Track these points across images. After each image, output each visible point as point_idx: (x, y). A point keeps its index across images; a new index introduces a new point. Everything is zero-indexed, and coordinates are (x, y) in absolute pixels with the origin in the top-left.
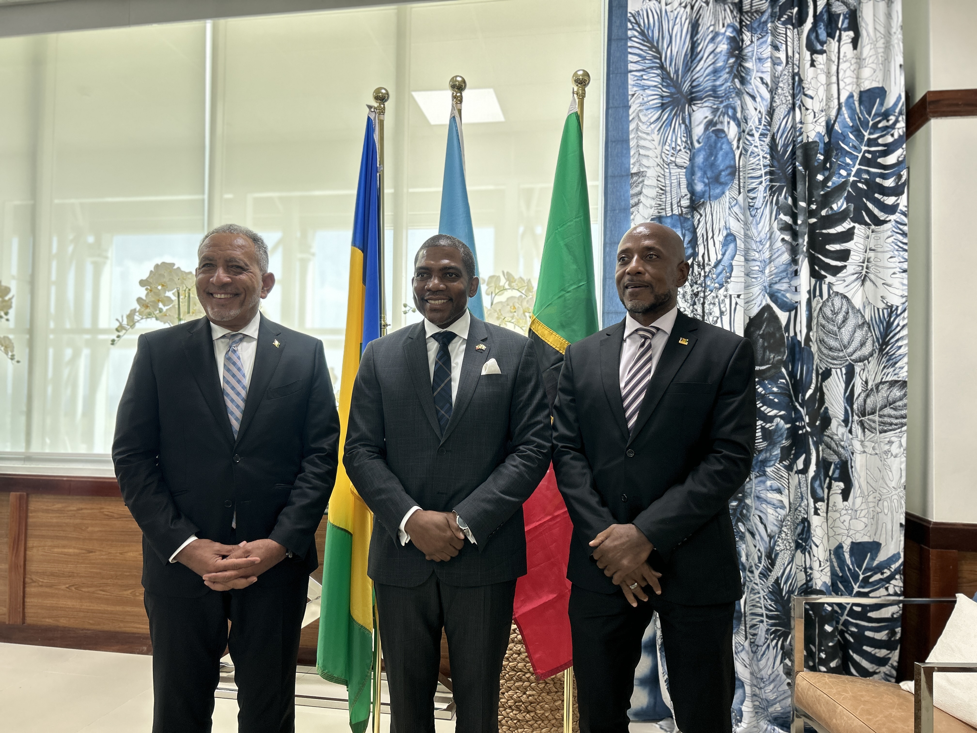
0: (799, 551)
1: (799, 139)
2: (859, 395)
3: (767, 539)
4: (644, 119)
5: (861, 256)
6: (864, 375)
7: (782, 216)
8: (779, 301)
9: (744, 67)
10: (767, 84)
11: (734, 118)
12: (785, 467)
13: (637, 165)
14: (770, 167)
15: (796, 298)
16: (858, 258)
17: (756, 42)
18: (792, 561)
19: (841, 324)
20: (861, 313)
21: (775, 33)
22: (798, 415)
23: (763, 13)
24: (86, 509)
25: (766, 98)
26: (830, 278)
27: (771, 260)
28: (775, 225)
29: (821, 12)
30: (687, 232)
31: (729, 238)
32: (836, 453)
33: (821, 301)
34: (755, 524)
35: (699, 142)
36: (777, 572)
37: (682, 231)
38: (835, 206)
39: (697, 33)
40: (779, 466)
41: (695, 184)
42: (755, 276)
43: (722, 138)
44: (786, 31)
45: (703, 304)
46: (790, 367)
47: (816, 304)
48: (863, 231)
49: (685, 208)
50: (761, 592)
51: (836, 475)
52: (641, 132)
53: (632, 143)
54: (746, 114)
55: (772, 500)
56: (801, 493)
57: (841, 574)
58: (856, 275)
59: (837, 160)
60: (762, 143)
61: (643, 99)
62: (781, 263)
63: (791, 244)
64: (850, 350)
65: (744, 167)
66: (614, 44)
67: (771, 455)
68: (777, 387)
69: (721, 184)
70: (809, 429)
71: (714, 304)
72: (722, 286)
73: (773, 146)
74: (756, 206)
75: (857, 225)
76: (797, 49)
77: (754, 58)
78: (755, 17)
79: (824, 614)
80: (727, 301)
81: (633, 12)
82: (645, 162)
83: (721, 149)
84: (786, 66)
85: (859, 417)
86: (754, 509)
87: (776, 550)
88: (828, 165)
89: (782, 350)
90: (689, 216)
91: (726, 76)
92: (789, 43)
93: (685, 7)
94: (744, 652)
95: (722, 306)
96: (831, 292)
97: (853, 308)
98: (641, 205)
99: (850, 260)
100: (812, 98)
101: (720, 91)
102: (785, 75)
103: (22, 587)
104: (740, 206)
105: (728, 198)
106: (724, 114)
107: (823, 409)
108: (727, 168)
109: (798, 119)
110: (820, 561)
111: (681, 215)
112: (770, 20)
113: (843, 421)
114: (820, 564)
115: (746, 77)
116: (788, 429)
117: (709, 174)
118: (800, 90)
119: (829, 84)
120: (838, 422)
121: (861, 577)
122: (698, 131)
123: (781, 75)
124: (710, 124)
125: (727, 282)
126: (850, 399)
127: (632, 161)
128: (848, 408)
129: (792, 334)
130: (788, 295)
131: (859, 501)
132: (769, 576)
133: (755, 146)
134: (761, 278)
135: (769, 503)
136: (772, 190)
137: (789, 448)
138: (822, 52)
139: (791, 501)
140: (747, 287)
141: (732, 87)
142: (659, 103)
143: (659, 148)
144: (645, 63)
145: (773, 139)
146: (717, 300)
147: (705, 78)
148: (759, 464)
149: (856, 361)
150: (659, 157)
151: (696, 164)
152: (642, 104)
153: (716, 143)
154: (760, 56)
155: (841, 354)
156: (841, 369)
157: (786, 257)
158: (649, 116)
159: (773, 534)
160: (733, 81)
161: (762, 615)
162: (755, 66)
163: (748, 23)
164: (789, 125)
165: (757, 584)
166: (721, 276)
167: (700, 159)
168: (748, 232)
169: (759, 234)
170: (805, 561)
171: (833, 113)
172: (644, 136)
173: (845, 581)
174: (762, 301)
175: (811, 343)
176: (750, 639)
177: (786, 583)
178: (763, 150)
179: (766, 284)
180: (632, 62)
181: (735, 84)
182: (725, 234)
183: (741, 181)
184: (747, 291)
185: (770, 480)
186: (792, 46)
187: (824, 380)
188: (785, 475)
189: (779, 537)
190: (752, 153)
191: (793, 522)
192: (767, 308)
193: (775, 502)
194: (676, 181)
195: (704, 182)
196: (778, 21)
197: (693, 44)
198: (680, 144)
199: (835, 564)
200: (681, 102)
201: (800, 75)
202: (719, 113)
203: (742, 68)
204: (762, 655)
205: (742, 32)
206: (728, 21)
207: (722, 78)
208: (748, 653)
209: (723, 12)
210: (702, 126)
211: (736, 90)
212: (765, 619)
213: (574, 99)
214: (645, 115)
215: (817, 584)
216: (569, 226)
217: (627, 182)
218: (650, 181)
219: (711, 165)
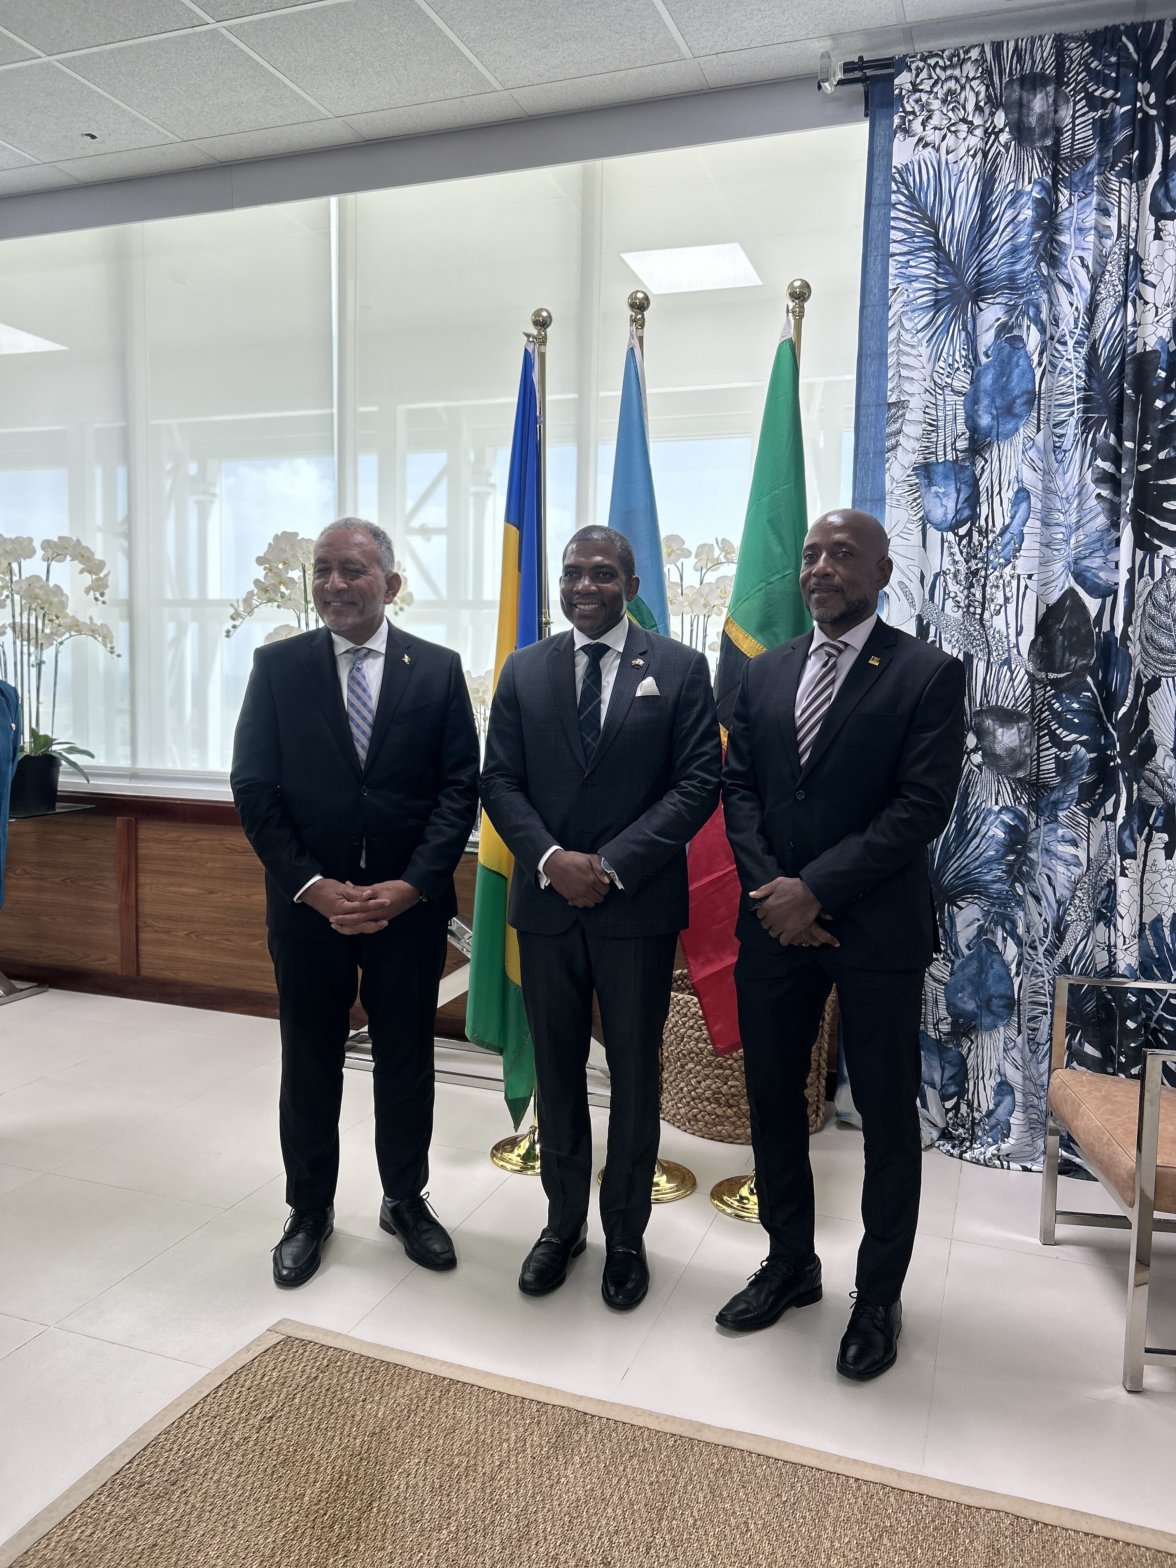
0: (1102, 923)
1: (1131, 347)
3: (1055, 906)
4: (908, 325)
7: (1099, 462)
8: (1089, 583)
9: (1057, 242)
10: (1087, 267)
11: (1037, 320)
12: (1084, 811)
13: (897, 391)
14: (1085, 390)
15: (1112, 579)
17: (1076, 204)
18: (1087, 936)
21: (1104, 191)
22: (1110, 741)
23: (1087, 160)
24: (205, 840)
25: (1085, 288)
26: (1166, 550)
27: (1079, 525)
28: (1089, 476)
29: (1174, 156)
30: (962, 486)
31: (1021, 495)
32: (1161, 793)
33: (1152, 582)
34: (1042, 886)
35: (987, 356)
36: (1066, 949)
37: (956, 484)
39: (992, 192)
40: (1075, 810)
41: (979, 416)
42: (1059, 547)
43: (1019, 349)
44: (1120, 187)
45: (984, 586)
46: (1100, 674)
47: (1142, 587)
49: (961, 452)
50: (1046, 974)
51: (1159, 823)
52: (903, 343)
53: (891, 360)
54: (1056, 313)
55: (1062, 854)
56: (1109, 846)
57: (1157, 956)
60: (1077, 355)
61: (908, 296)
62: (1094, 530)
63: (1111, 502)
65: (1050, 390)
66: (874, 213)
67: (1064, 794)
68: (1078, 703)
69: (1015, 416)
70: (1119, 761)
71: (997, 587)
72: (1008, 561)
73: (1091, 360)
74: (1063, 448)
76: (1134, 214)
77: (1072, 229)
78: (1077, 166)
79: (1126, 1005)
80: (1014, 583)
81: (899, 166)
82: (907, 387)
83: (1018, 365)
84: (1117, 239)
86: (1040, 865)
87: (1067, 921)
88: (1173, 385)
89: (1089, 651)
90: (967, 464)
91: (1029, 257)
92: (1123, 206)
93: (974, 156)
94: (1015, 1050)
95: (1007, 589)
96: (1167, 569)
98: (900, 449)
100: (1154, 286)
101: (1020, 279)
102: (1116, 253)
103: (134, 932)
104: (1038, 449)
105: (1022, 436)
106: (1025, 313)
107: (1146, 733)
108: (1023, 394)
109: (1129, 320)
110: (1124, 937)
111: (955, 462)
112: (1096, 172)
113: (1172, 750)
114: (1125, 941)
115: (1060, 256)
116: (1091, 759)
117: (998, 402)
118: (1136, 275)
120: (1166, 751)
122: (986, 339)
123: (1109, 254)
124: (1004, 328)
125: (1015, 557)
127: (890, 386)
129: (1106, 627)
130: (1101, 574)
132: (1056, 954)
133: (1067, 359)
134: (1066, 551)
135: (1059, 859)
136: (1086, 425)
137: (1094, 785)
138: (1172, 217)
139: (1091, 856)
140: (1044, 563)
141: (1035, 274)
142: (931, 301)
143: (929, 367)
145: (1093, 348)
146: (1001, 581)
147: (999, 261)
148: (1050, 806)
150: (928, 379)
151: (981, 388)
152: (906, 304)
153: (1010, 357)
154: (1081, 225)
156: (1173, 678)
157: (1102, 521)
158: (916, 321)
159: (1063, 899)
160: (1037, 266)
161: (1045, 1005)
162: (1073, 240)
163: (1067, 175)
164: (1117, 328)
165: (1040, 964)
166: (1008, 548)
167: (987, 381)
168: (1052, 485)
169: (1065, 488)
170: (1109, 938)
172: (908, 349)
173: (1162, 965)
174: (1064, 583)
175: (1128, 642)
176: (1029, 1035)
177: (1077, 964)
178: (1077, 366)
179: (1070, 559)
180: (895, 241)
181: (1040, 269)
182: (1015, 490)
183: (1042, 412)
184: (1043, 569)
185: (1062, 828)
186: (1127, 209)
187: (1149, 693)
188: (1084, 821)
189: (1070, 904)
190: (1063, 369)
191: (1094, 886)
192: (1071, 592)
193: (1068, 857)
194: (951, 413)
195: (991, 414)
196: (1109, 172)
197: (985, 210)
198: (959, 360)
199: (1151, 943)
200: (963, 298)
201: (1137, 253)
202: (1017, 313)
203: (1054, 244)
204: (1044, 1056)
205: (1056, 190)
206: (1035, 175)
207: (1024, 261)
208: (1022, 1051)
209: (1030, 160)
210: (993, 332)
211: (1043, 279)
212: (1049, 1011)
213: (788, 320)
214: (910, 319)
215: (1121, 967)
216: (775, 495)
217: (884, 415)
218: (914, 414)
219: (1002, 390)
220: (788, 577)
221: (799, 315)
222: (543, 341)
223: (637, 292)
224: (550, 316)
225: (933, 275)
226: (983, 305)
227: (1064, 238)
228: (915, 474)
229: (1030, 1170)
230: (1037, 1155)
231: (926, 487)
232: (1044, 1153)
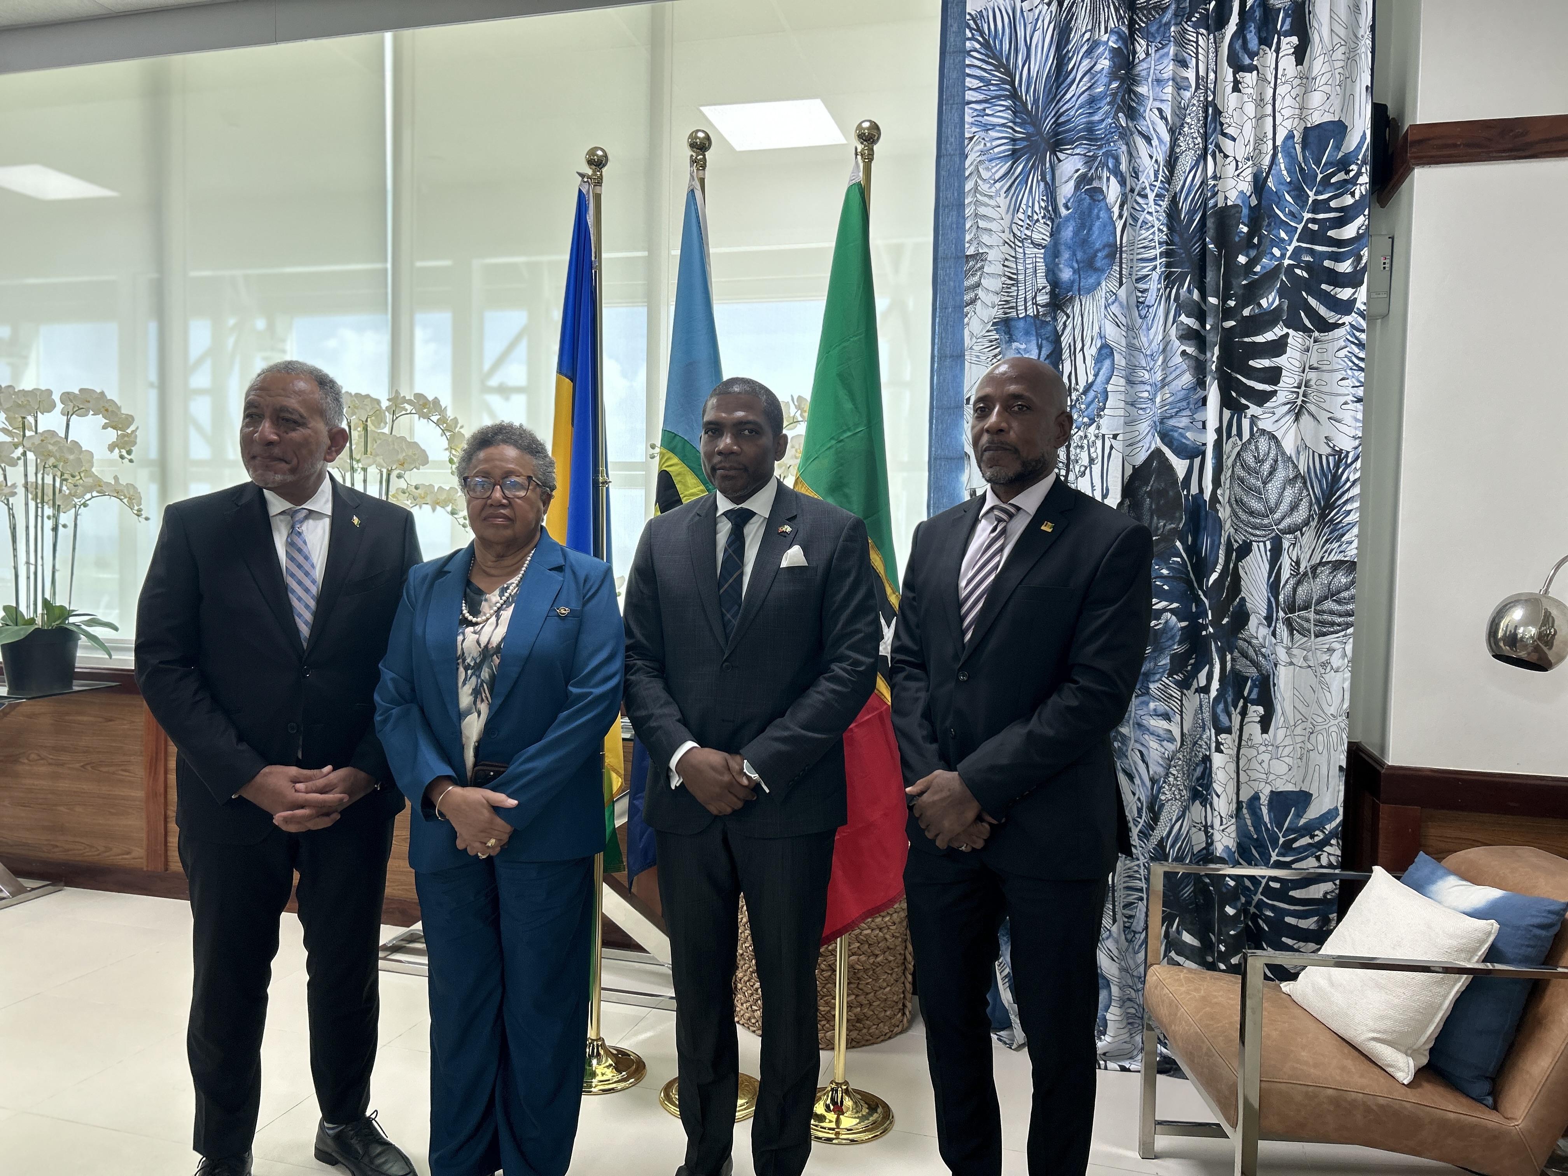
0: (1197, 802)
1: (1212, 201)
2: (1287, 582)
3: (1148, 784)
4: (985, 174)
5: (1296, 377)
6: (1295, 553)
7: (1183, 318)
8: (1175, 444)
9: (1135, 93)
10: (1166, 119)
11: (1116, 172)
12: (1177, 683)
13: (975, 243)
14: (1167, 244)
15: (1200, 439)
16: (1291, 381)
17: (1153, 55)
18: (1181, 817)
19: (1268, 477)
20: (1293, 463)
21: (1181, 41)
22: (1202, 609)
23: (1165, 10)
25: (1165, 141)
26: (1253, 409)
27: (1164, 383)
28: (1173, 332)
29: (1252, 7)
30: (1044, 342)
31: (1104, 351)
32: (1255, 664)
33: (1240, 443)
34: (1135, 763)
35: (1067, 208)
36: (1161, 830)
37: (1038, 340)
38: (1264, 302)
39: (1068, 42)
40: (1167, 681)
41: (1060, 270)
42: (1144, 406)
43: (1099, 201)
44: (1197, 38)
46: (1190, 538)
47: (1230, 448)
48: (1300, 340)
49: (1042, 306)
50: (1141, 857)
51: (1254, 696)
52: (982, 194)
53: (969, 211)
54: (1136, 165)
55: (1155, 729)
56: (1203, 720)
57: (1255, 836)
58: (1289, 406)
59: (1269, 232)
60: (1158, 208)
61: (985, 144)
62: (1180, 388)
63: (1197, 359)
64: (1277, 516)
65: (1131, 243)
66: (949, 61)
67: (1156, 665)
68: (1168, 569)
69: (1096, 270)
70: (1211, 630)
71: (1082, 447)
72: (1092, 421)
73: (1173, 213)
74: (1147, 303)
75: (1291, 331)
76: (1212, 66)
77: (1150, 80)
78: (1153, 16)
79: (1224, 890)
80: (1099, 443)
81: (973, 13)
82: (985, 239)
83: (1098, 218)
84: (1196, 91)
85: (1286, 614)
86: (1133, 741)
87: (1161, 800)
88: (1256, 241)
89: (1177, 515)
90: (1049, 319)
91: (1107, 108)
92: (1200, 57)
93: (1049, 4)
94: (1110, 940)
95: (1092, 450)
96: (1255, 429)
97: (1284, 453)
98: (979, 302)
99: (1281, 384)
100: (1234, 140)
101: (1099, 129)
102: (1194, 105)
103: (163, 822)
104: (1121, 304)
105: (1104, 291)
106: (1104, 165)
107: (1238, 600)
108: (1104, 247)
109: (1210, 173)
110: (1221, 817)
111: (1036, 317)
112: (1173, 22)
113: (1266, 618)
114: (1222, 821)
115: (1138, 108)
116: (1182, 628)
117: (1079, 255)
118: (1215, 128)
119: (1260, 118)
120: (1259, 619)
121: (1282, 840)
122: (1066, 190)
123: (1188, 106)
124: (1083, 180)
125: (1099, 416)
126: (1274, 587)
127: (968, 237)
128: (1272, 599)
129: (1194, 490)
130: (1188, 434)
131: (1281, 733)
132: (1151, 836)
133: (1148, 213)
134: (1151, 410)
135: (1152, 734)
136: (1169, 279)
137: (1187, 655)
138: (1251, 69)
139: (1185, 731)
140: (1130, 422)
141: (1113, 125)
142: (1008, 150)
143: (1008, 218)
144: (990, 90)
145: (1174, 201)
146: (1085, 441)
147: (1077, 111)
149: (1284, 532)
150: (1007, 230)
151: (1062, 241)
152: (982, 152)
153: (1090, 209)
154: (1159, 76)
155: (1266, 521)
156: (1264, 542)
157: (1187, 379)
158: (994, 170)
159: (1156, 777)
160: (1116, 117)
161: (1141, 890)
162: (1151, 92)
163: (1143, 25)
164: (1198, 182)
165: (1135, 847)
166: (1092, 407)
167: (1068, 233)
168: (1135, 342)
169: (1150, 344)
170: (1206, 817)
171: (1267, 161)
172: (986, 199)
173: (1260, 846)
174: (1150, 443)
175: (1218, 505)
176: (1124, 922)
177: (1173, 846)
178: (1158, 219)
179: (1156, 419)
180: (970, 89)
181: (1118, 120)
182: (1098, 346)
183: (1124, 266)
184: (1128, 429)
185: (1154, 701)
186: (1205, 60)
187: (1240, 558)
188: (1177, 694)
189: (1165, 782)
190: (1145, 222)
191: (1189, 762)
192: (1158, 453)
193: (1161, 732)
194: (1031, 266)
195: (1072, 267)
196: (1186, 23)
197: (1061, 60)
198: (1038, 212)
199: (1249, 822)
200: (1042, 148)
201: (1216, 105)
202: (1096, 164)
203: (1132, 95)
204: (1141, 946)
205: (1133, 40)
206: (1111, 25)
207: (1102, 111)
208: (1117, 942)
209: (1106, 9)
210: (1072, 183)
211: (1121, 130)
212: (1145, 896)
213: (857, 162)
214: (987, 169)
215: (1219, 849)
216: (845, 347)
217: (962, 268)
218: (993, 267)
219: (1083, 243)
220: (859, 435)
221: (868, 158)
222: (599, 182)
223: (698, 131)
224: (606, 156)
225: (1010, 124)
226: (1061, 156)
227: (1142, 89)
228: (995, 330)
229: (1128, 1070)
230: (1135, 1053)
231: (1007, 342)
232: (1142, 1049)
